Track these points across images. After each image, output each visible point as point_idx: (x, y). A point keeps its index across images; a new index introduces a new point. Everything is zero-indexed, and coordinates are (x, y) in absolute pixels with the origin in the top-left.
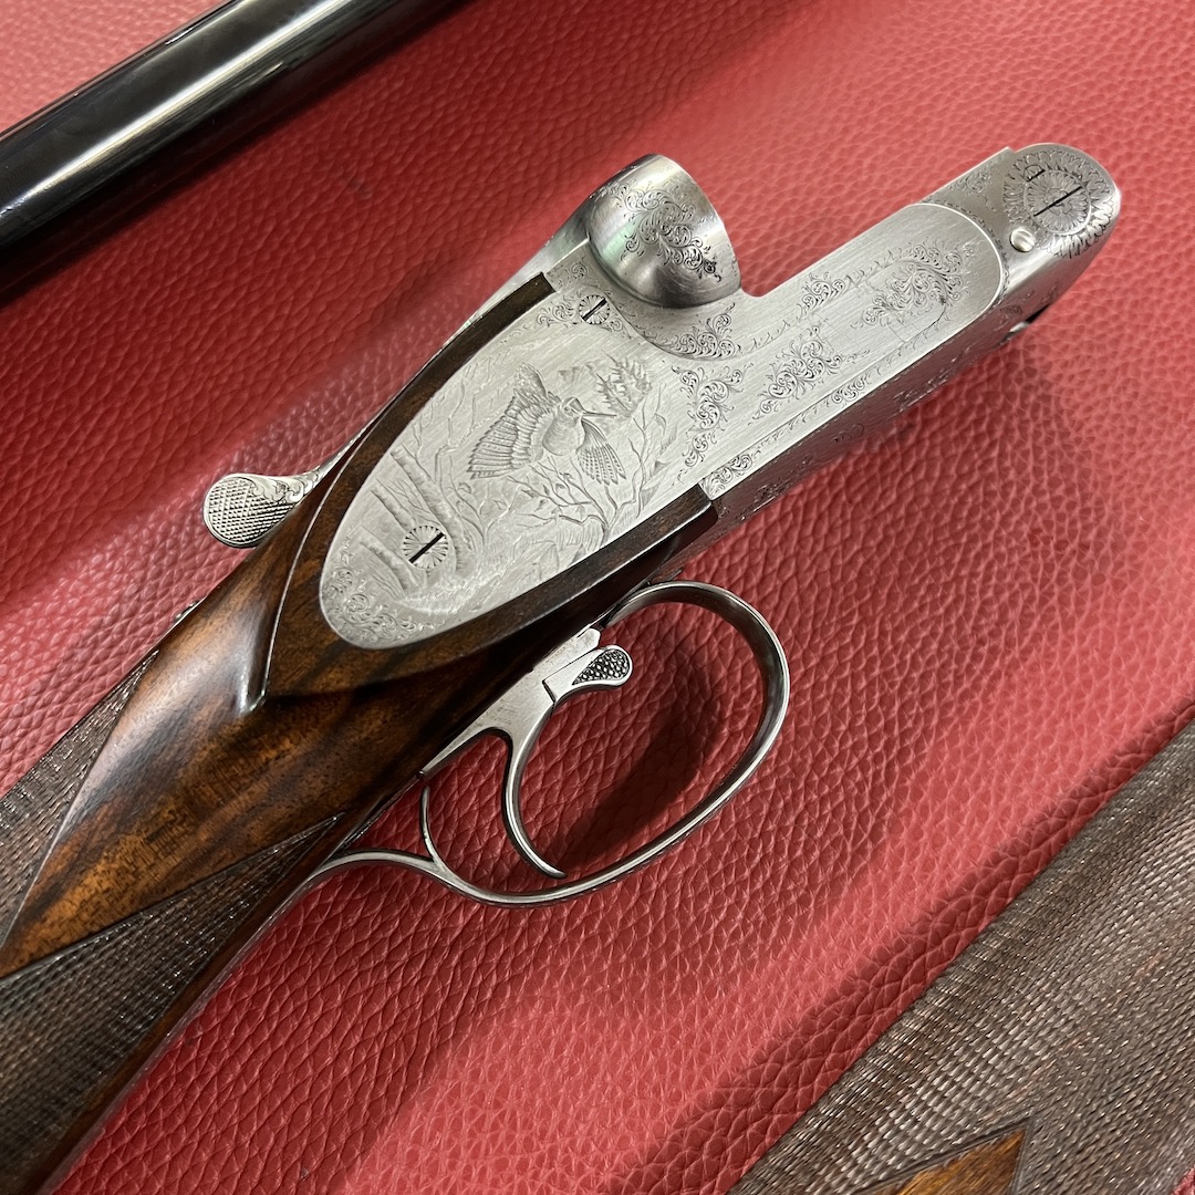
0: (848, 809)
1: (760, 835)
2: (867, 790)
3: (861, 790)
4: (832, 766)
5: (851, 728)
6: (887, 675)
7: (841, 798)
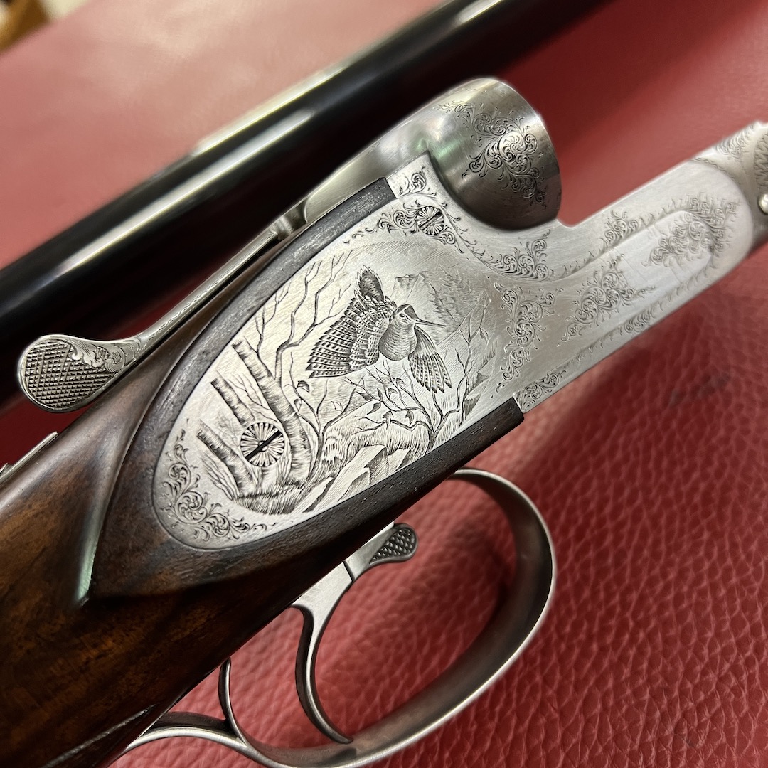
0: (728, 714)
1: (641, 746)
2: (744, 695)
3: (738, 694)
4: (704, 673)
5: (718, 634)
6: (745, 582)
7: (718, 704)
